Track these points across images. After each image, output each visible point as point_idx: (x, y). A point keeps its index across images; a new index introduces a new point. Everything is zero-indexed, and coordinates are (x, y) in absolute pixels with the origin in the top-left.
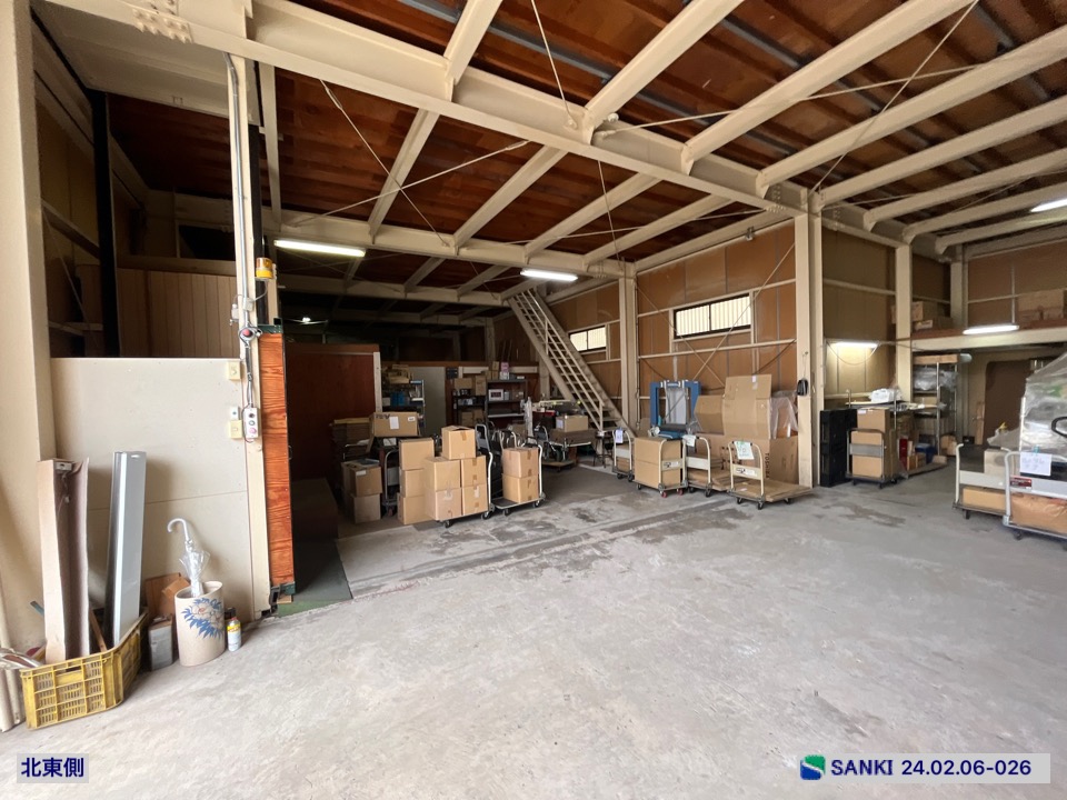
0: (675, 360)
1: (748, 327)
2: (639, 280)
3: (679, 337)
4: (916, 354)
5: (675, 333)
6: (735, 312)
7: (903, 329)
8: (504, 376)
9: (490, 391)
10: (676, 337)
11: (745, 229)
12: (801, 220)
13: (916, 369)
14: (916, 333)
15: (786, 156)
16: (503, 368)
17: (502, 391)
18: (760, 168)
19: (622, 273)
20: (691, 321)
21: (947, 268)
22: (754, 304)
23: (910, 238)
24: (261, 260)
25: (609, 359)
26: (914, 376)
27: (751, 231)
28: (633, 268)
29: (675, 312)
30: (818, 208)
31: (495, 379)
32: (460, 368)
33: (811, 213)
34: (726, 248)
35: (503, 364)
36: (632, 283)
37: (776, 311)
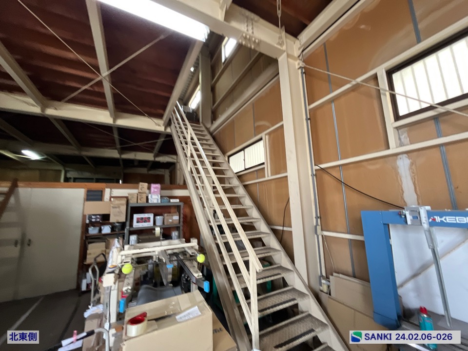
0: (403, 165)
5: (395, 108)
8: (155, 198)
9: (136, 216)
10: (397, 117)
16: (152, 189)
17: (151, 216)
25: (268, 176)
29: (390, 73)
31: (142, 202)
32: (107, 191)
35: (153, 186)
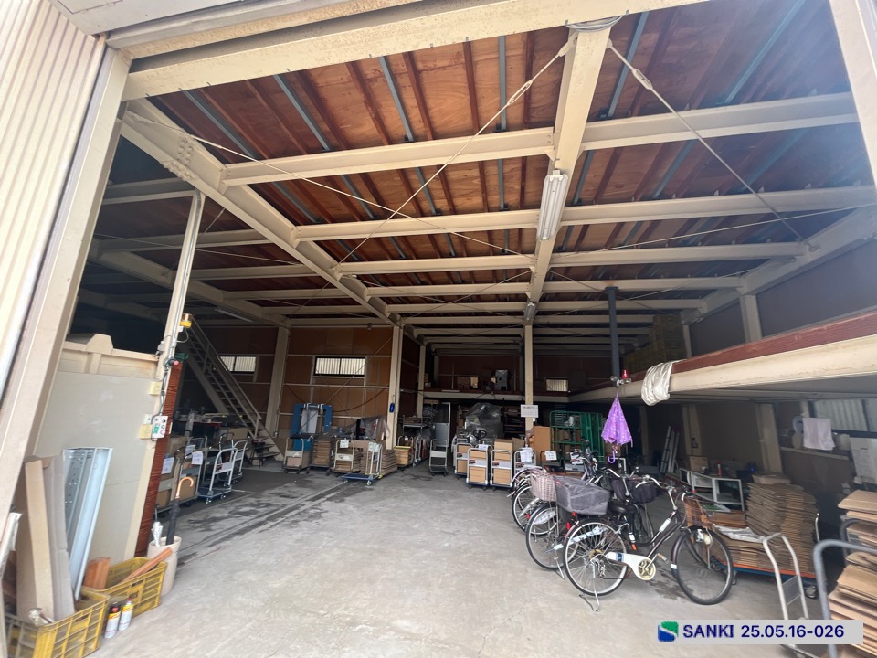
0: (312, 389)
1: (363, 376)
2: (292, 330)
3: (318, 375)
4: (425, 398)
5: (315, 370)
6: (356, 366)
7: (421, 387)
10: (315, 374)
11: (367, 323)
12: (396, 329)
13: (425, 405)
14: (426, 389)
15: (399, 304)
18: (388, 304)
19: (281, 324)
20: (325, 366)
21: (433, 357)
22: (368, 365)
23: (426, 344)
24: (187, 315)
25: (255, 382)
26: (424, 410)
27: (369, 325)
28: (289, 322)
29: (317, 358)
30: (403, 325)
33: (400, 328)
34: (355, 329)
36: (287, 332)
37: (378, 370)
